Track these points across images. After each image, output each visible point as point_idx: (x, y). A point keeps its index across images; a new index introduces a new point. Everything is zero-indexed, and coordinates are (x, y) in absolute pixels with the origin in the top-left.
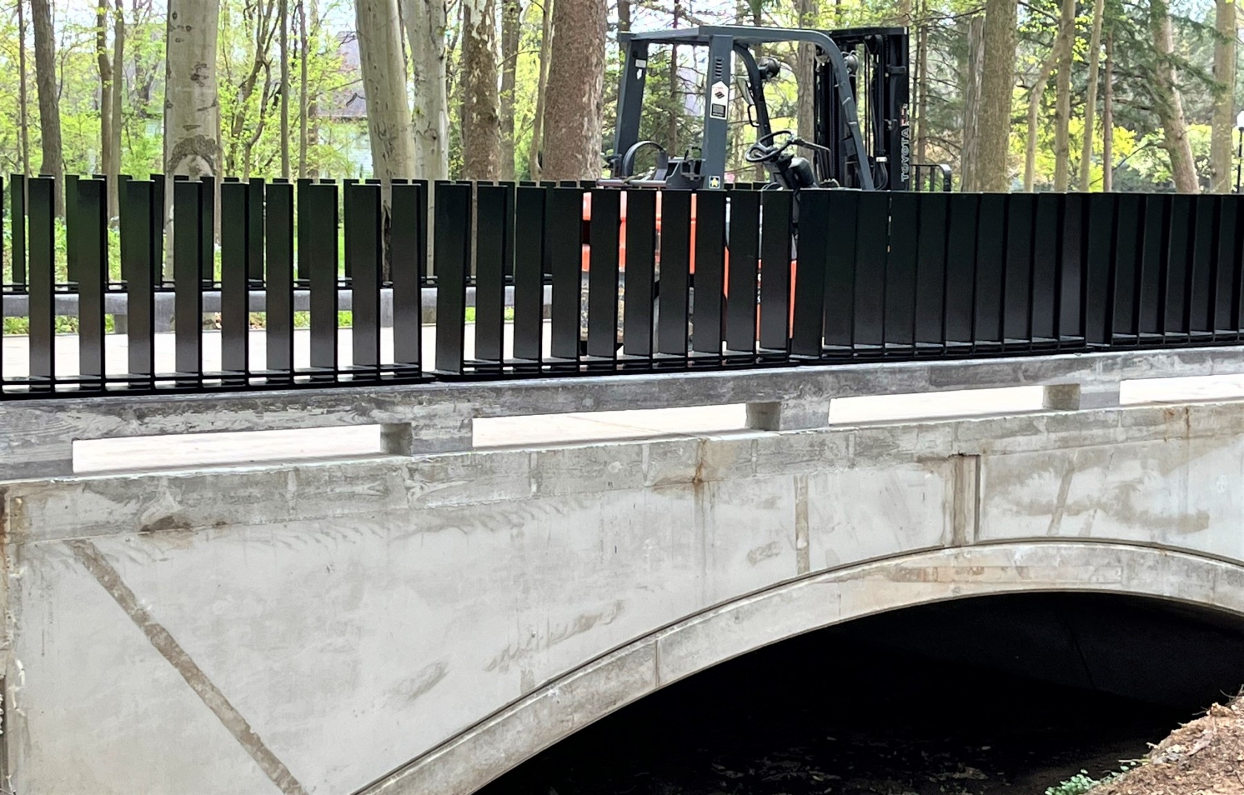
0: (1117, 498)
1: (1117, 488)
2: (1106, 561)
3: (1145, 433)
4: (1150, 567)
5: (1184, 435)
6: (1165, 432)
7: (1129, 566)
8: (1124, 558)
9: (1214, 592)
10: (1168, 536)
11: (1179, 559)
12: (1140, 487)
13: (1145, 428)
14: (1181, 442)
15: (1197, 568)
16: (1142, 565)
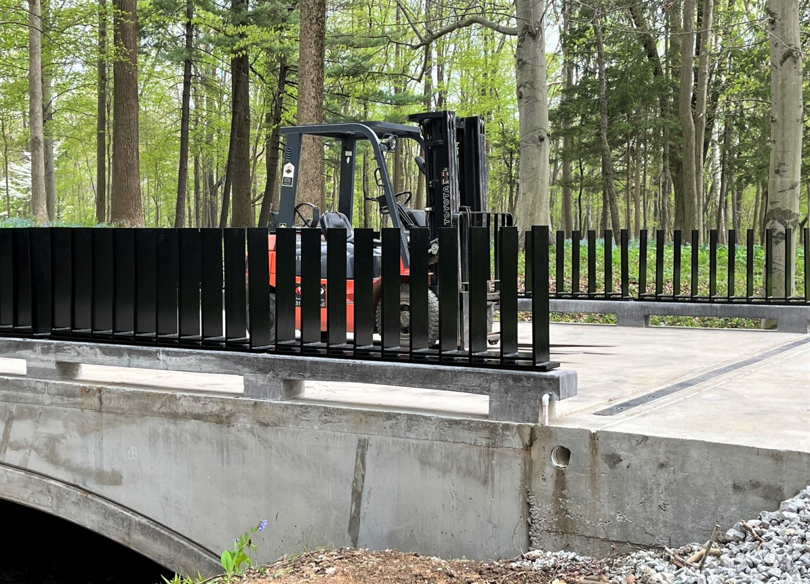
0: (45, 445)
1: (45, 437)
2: (40, 489)
3: (66, 402)
4: (73, 502)
5: (98, 409)
6: (82, 404)
7: (58, 498)
8: (54, 490)
9: (129, 537)
10: (88, 483)
11: (98, 503)
12: (63, 441)
13: (66, 398)
14: (94, 413)
15: (113, 514)
16: (68, 499)
